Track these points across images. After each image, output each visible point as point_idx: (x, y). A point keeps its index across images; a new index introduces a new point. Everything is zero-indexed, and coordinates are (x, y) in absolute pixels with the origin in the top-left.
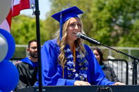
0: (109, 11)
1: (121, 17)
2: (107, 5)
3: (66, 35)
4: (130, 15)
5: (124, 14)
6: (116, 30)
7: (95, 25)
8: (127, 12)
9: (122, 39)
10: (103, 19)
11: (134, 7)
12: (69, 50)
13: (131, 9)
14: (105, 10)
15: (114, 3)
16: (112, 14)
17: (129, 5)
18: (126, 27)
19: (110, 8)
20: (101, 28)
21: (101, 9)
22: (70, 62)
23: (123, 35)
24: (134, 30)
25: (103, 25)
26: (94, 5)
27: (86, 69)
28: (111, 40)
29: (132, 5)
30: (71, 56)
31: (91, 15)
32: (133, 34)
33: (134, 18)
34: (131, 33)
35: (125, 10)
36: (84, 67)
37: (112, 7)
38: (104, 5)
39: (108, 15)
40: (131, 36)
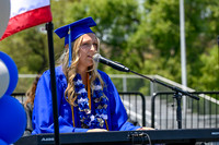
1: (110, 31)
2: (87, 13)
3: (77, 59)
4: (122, 28)
5: (113, 26)
8: (118, 24)
11: (128, 16)
12: (80, 82)
13: (123, 19)
15: (99, 11)
17: (120, 12)
18: (118, 45)
24: (128, 50)
27: (106, 106)
29: (125, 13)
30: (84, 90)
32: (128, 56)
33: (128, 32)
34: (124, 54)
35: (115, 21)
36: (102, 104)
37: (95, 16)
38: (84, 14)
40: (125, 58)
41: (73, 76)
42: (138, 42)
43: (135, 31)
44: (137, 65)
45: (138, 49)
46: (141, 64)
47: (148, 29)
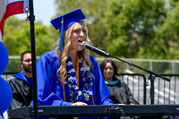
0: (127, 15)
1: (141, 23)
2: (124, 8)
4: (151, 21)
5: (145, 19)
6: (135, 39)
7: (109, 32)
8: (148, 17)
9: (142, 50)
10: (119, 26)
11: (157, 11)
12: (70, 63)
13: (153, 13)
14: (122, 15)
15: (133, 6)
16: (131, 20)
17: (150, 8)
18: (147, 35)
19: (127, 11)
20: (117, 36)
21: (117, 13)
22: (71, 78)
23: (143, 45)
24: (156, 39)
25: (119, 33)
26: (108, 8)
28: (129, 51)
29: (154, 9)
30: (73, 70)
31: (104, 21)
32: (156, 43)
33: (156, 24)
34: (153, 42)
35: (146, 14)
37: (130, 10)
38: (121, 8)
39: (126, 21)
40: (153, 45)
41: (66, 58)
42: (164, 32)
43: (162, 23)
44: (163, 51)
45: (164, 38)
46: (166, 51)
47: (173, 22)
